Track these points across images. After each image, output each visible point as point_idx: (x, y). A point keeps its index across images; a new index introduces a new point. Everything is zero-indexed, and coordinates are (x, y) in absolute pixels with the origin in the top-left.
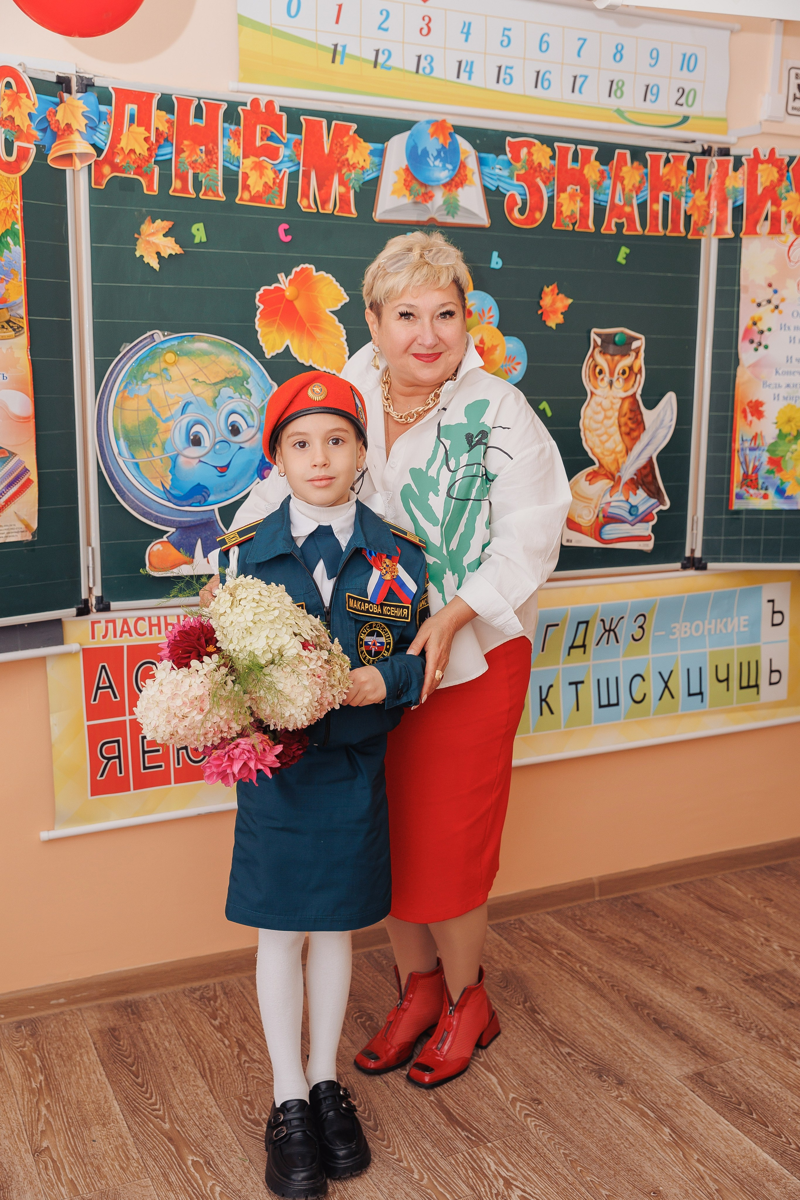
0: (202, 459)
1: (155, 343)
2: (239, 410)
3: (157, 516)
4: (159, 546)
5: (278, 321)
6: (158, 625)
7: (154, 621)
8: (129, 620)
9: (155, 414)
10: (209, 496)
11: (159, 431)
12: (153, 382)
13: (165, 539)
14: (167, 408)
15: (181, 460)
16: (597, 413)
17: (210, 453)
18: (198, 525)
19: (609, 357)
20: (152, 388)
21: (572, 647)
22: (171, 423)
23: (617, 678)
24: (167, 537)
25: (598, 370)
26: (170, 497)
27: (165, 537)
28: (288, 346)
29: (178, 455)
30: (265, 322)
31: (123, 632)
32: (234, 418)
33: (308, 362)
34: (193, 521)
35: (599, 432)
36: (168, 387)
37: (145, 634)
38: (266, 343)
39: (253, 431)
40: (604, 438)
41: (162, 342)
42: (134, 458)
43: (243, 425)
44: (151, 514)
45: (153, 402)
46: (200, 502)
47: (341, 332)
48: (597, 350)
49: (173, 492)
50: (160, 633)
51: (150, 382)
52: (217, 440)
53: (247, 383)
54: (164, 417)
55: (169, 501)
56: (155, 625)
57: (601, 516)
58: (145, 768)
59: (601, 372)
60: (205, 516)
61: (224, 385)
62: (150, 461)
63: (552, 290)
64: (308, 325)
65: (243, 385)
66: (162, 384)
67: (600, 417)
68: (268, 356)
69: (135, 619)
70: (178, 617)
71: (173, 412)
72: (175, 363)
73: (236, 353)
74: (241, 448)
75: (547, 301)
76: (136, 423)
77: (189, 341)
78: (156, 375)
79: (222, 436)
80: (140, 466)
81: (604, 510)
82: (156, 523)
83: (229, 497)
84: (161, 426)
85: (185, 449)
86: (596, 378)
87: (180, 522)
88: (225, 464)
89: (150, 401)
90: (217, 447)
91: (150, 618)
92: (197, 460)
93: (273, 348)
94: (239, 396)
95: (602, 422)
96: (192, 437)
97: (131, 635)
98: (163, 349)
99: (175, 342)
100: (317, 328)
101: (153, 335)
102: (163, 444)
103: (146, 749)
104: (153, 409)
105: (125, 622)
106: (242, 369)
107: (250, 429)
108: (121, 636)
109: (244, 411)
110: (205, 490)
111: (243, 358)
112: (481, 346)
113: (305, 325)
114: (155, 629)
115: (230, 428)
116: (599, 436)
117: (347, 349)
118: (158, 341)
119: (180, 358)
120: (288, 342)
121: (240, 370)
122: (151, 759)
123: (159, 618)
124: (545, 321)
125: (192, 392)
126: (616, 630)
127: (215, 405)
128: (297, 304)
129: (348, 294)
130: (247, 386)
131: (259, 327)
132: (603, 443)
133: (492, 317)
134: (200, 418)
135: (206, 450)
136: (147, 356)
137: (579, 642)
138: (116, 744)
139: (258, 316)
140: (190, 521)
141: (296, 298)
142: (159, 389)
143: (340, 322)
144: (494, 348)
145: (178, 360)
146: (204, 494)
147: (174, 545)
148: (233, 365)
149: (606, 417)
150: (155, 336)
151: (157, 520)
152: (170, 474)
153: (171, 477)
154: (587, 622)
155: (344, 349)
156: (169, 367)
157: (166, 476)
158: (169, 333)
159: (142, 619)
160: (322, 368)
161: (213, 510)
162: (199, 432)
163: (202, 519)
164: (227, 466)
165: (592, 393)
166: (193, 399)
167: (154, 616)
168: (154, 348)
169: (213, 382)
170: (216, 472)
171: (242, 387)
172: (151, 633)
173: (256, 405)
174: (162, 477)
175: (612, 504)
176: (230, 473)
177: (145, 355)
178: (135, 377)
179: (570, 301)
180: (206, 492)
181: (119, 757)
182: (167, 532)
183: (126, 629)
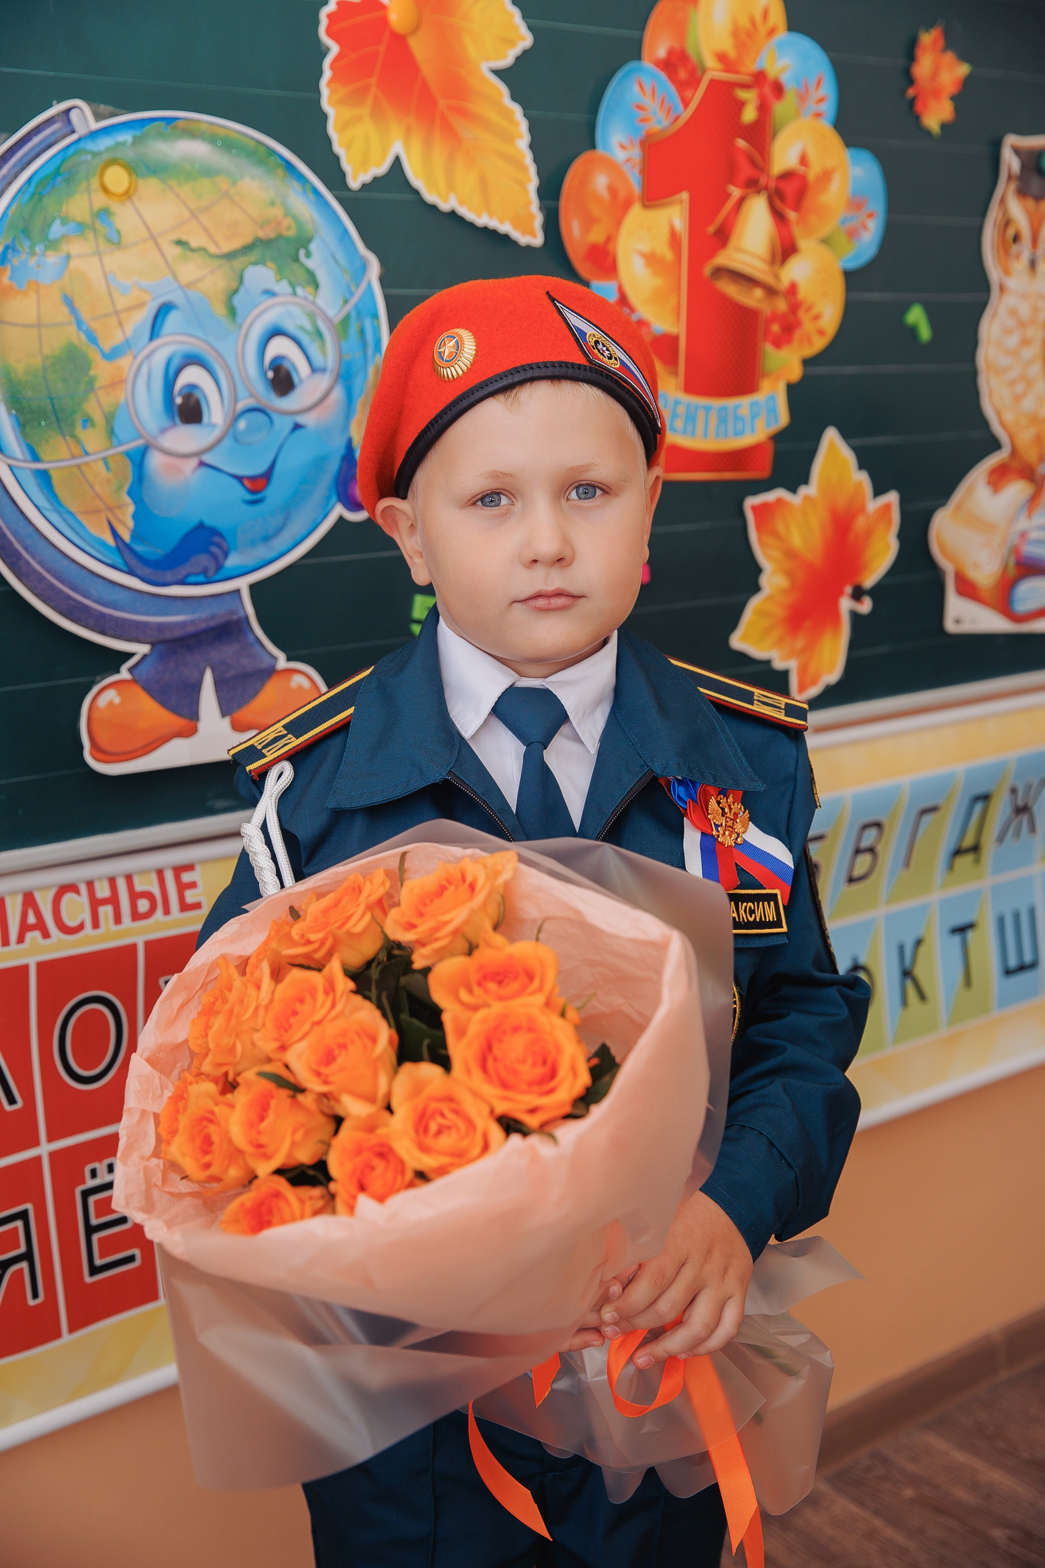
0: (207, 458)
1: (74, 137)
2: (290, 326)
3: (102, 615)
4: (111, 696)
5: (374, 89)
6: (114, 900)
7: (103, 891)
8: (38, 896)
9: (83, 337)
10: (226, 555)
11: (97, 385)
12: (75, 248)
13: (124, 674)
14: (114, 320)
15: (155, 460)
16: (1008, 332)
17: (227, 442)
18: (205, 631)
19: (1030, 203)
20: (73, 263)
21: (958, 852)
22: (125, 362)
23: (1032, 912)
24: (130, 670)
25: (1011, 232)
26: (133, 562)
27: (124, 669)
28: (397, 161)
29: (145, 450)
30: (343, 91)
31: (24, 928)
32: (279, 347)
33: (446, 200)
34: (192, 623)
35: (1013, 374)
36: (114, 260)
37: (81, 927)
38: (348, 147)
39: (323, 382)
40: (1020, 388)
41: (93, 135)
42: (36, 458)
43: (301, 368)
44: (87, 608)
45: (79, 303)
46: (205, 572)
47: (515, 124)
48: (1013, 187)
49: (139, 548)
50: (118, 919)
51: (65, 248)
52: (241, 406)
53: (308, 255)
54: (107, 346)
55: (131, 573)
56: (104, 902)
57: (1012, 563)
58: (94, 1270)
59: (1016, 238)
60: (220, 611)
61: (254, 256)
62: (78, 466)
63: (935, 42)
64: (442, 104)
65: (296, 259)
66: (98, 253)
67: (1013, 341)
68: (355, 182)
69: (51, 893)
70: (160, 873)
71: (129, 330)
72: (128, 195)
73: (280, 172)
74: (297, 427)
75: (924, 67)
76: (37, 362)
77: (161, 136)
78: (81, 228)
79: (252, 396)
80: (55, 480)
81: (1015, 550)
82: (103, 632)
83: (272, 555)
84: (102, 371)
85: (163, 431)
86: (1007, 251)
87: (161, 627)
88: (258, 468)
89: (69, 301)
90: (242, 424)
91: (90, 885)
92: (194, 462)
93: (364, 163)
94: (289, 290)
95: (1014, 353)
96: (179, 400)
97: (46, 935)
98: (95, 154)
99: (127, 137)
100: (465, 114)
101: (67, 111)
102: (110, 418)
103: (94, 1221)
104: (79, 323)
105: (29, 900)
106: (295, 218)
107: (318, 376)
108: (21, 939)
109: (302, 328)
110: (217, 539)
111: (296, 185)
112: (801, 169)
113: (433, 103)
114: (106, 911)
115: (270, 374)
116: (1012, 383)
117: (532, 169)
118: (81, 130)
119: (141, 182)
120: (397, 148)
121: (288, 221)
122: (107, 1246)
123: (112, 881)
124: (917, 118)
125: (175, 277)
126: (1035, 809)
127: (232, 312)
128: (418, 46)
129: (530, 28)
130: (310, 263)
131: (330, 103)
132: (1018, 399)
133: (821, 100)
134: (195, 346)
135: (215, 434)
136: (57, 173)
137: (968, 842)
138: (19, 1224)
139: (327, 74)
140: (182, 624)
141: (415, 30)
142: (91, 268)
143: (514, 98)
144: (826, 176)
145: (136, 189)
146: (214, 549)
147: (148, 690)
148: (273, 204)
149: (1026, 342)
150: (74, 115)
151: (102, 624)
152: (129, 500)
153: (131, 509)
154: (985, 798)
155: (524, 169)
156: (114, 206)
157: (121, 507)
158: (109, 109)
159: (72, 888)
160: (479, 216)
161: (237, 592)
162: (193, 387)
163: (213, 617)
164: (266, 477)
165: (1002, 289)
166: (176, 297)
167: (100, 879)
168: (72, 150)
169: (227, 247)
170: (240, 492)
171: (295, 266)
172: (96, 924)
173: (331, 313)
174: (111, 510)
175: (1034, 535)
176: (275, 493)
177: (50, 169)
178: (26, 232)
179: (964, 69)
180: (219, 546)
181: (28, 1256)
182: (130, 655)
183: (32, 919)
